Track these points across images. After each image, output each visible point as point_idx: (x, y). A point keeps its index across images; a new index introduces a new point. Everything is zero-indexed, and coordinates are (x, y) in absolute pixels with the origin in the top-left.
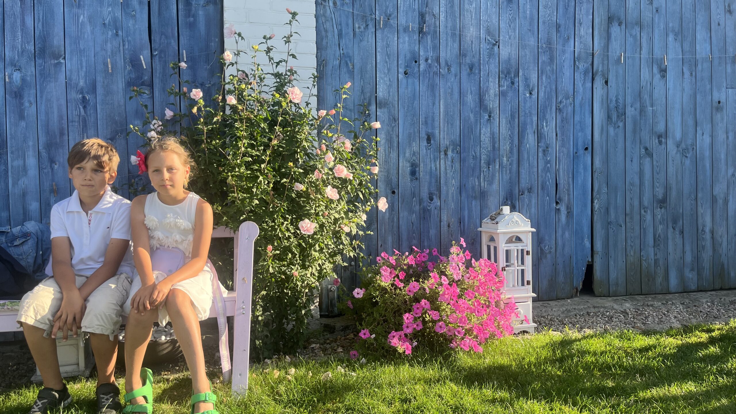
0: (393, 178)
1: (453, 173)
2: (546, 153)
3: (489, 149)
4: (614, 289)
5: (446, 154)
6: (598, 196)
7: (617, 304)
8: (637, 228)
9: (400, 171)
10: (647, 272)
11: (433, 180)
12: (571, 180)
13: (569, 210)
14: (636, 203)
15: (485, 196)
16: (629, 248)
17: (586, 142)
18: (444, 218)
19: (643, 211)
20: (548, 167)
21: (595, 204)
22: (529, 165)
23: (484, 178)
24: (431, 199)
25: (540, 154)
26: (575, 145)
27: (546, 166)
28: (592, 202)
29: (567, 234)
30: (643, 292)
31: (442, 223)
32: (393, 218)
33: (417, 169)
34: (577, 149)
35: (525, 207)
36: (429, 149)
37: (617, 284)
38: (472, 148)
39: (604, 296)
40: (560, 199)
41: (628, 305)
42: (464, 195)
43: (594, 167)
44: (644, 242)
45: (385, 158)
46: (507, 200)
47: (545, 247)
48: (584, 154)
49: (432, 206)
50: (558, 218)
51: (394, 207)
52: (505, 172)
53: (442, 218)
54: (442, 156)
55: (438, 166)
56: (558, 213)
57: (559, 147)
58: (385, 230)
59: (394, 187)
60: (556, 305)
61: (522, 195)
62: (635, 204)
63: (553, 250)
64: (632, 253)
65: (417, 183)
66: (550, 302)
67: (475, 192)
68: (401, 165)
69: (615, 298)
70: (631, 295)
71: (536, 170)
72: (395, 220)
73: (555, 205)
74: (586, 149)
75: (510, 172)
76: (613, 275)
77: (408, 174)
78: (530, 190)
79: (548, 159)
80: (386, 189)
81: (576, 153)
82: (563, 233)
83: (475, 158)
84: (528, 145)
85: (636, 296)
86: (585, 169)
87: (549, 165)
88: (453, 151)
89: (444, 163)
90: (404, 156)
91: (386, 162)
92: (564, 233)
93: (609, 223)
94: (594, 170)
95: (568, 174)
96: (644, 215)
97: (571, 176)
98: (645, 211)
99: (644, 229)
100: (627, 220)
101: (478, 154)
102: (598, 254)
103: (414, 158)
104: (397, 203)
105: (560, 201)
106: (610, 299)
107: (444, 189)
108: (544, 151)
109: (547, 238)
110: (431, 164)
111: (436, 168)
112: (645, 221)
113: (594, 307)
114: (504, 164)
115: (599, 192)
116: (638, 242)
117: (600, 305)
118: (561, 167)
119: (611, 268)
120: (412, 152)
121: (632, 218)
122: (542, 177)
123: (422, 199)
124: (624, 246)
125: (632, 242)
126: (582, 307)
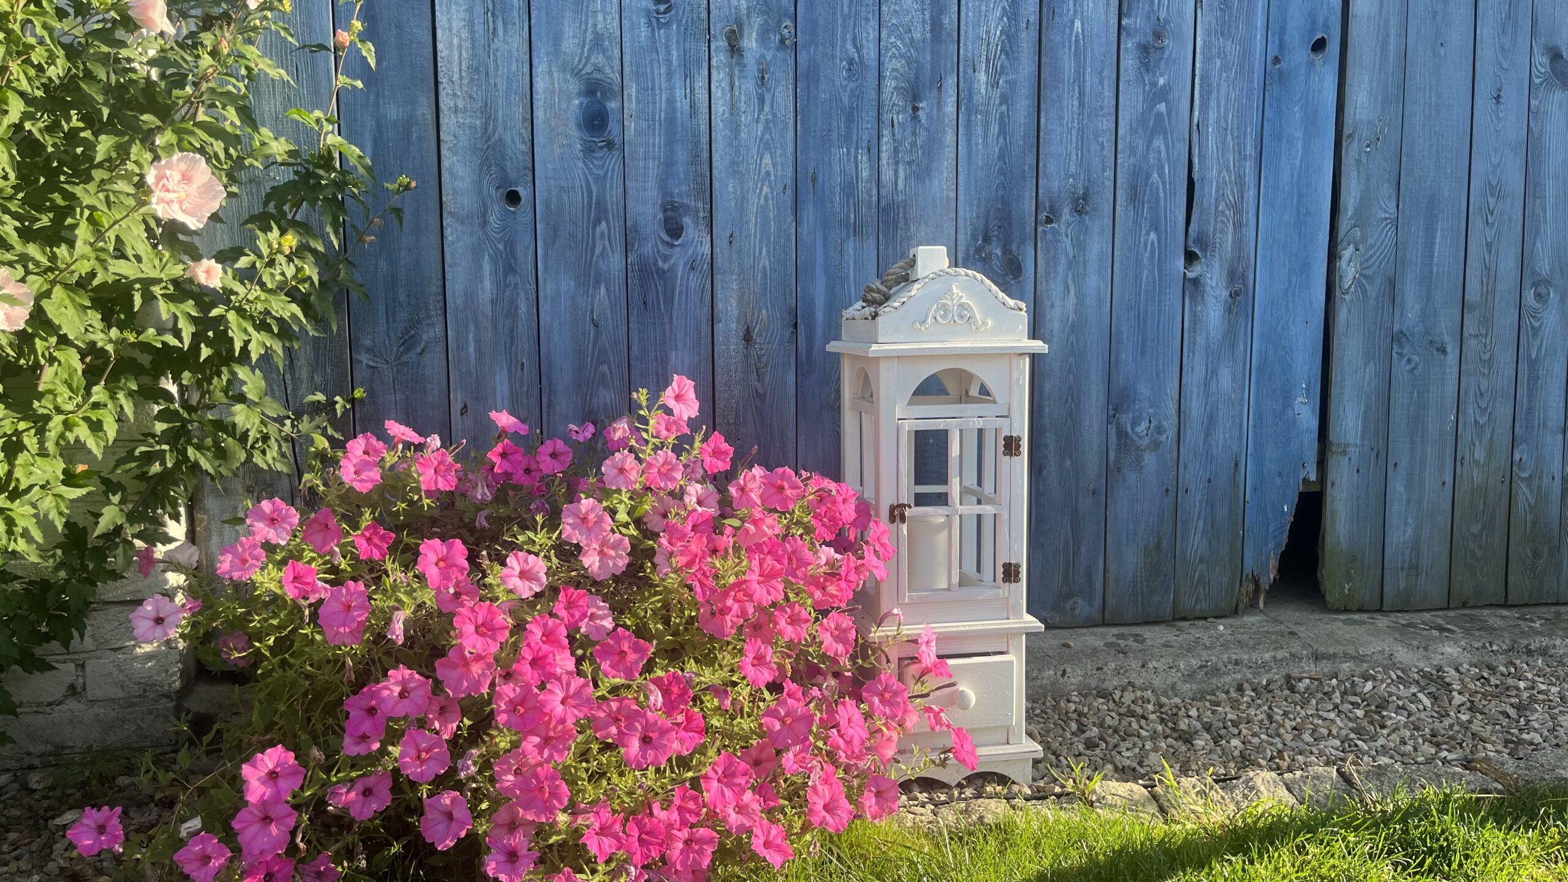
0: (508, 139)
1: (767, 128)
2: (1154, 56)
3: (917, 36)
4: (1403, 585)
5: (734, 49)
6: (1358, 233)
7: (1409, 646)
8: (1505, 358)
9: (539, 114)
10: (1534, 523)
11: (682, 155)
12: (1249, 168)
13: (1238, 286)
14: (1508, 264)
15: (896, 223)
16: (1467, 435)
17: (1320, 21)
18: (729, 306)
19: (1529, 296)
20: (1159, 115)
21: (1343, 264)
22: (1081, 104)
23: (896, 151)
24: (674, 230)
25: (1129, 62)
26: (1276, 27)
27: (1151, 108)
28: (1333, 256)
29: (1225, 378)
30: (1513, 598)
31: (719, 327)
32: (513, 302)
33: (612, 105)
34: (1282, 46)
35: (1061, 268)
36: (661, 26)
37: (1414, 568)
38: (844, 27)
39: (1360, 610)
40: (1203, 242)
41: (1451, 650)
42: (809, 214)
43: (1348, 119)
44: (1530, 410)
45: (474, 56)
46: (987, 239)
47: (1135, 423)
48: (1311, 64)
49: (678, 259)
50: (1194, 314)
51: (514, 256)
52: (979, 131)
53: (720, 305)
54: (720, 58)
55: (702, 95)
56: (1193, 298)
57: (1208, 33)
58: (478, 348)
59: (512, 175)
60: (1166, 645)
61: (1049, 221)
62: (1502, 266)
63: (1169, 435)
64: (1480, 454)
65: (613, 162)
66: (1147, 632)
67: (857, 206)
68: (540, 85)
69: (1403, 619)
70: (1464, 605)
71: (1108, 124)
72: (523, 307)
73: (1181, 262)
74: (1319, 46)
75: (1002, 131)
76: (1400, 535)
77: (572, 123)
78: (1082, 204)
79: (1161, 81)
80: (478, 184)
81: (1277, 60)
82: (1212, 373)
83: (854, 68)
84: (1078, 24)
85: (1486, 612)
86: (1311, 122)
87: (1162, 107)
88: (763, 38)
89: (725, 84)
90: (557, 51)
91: (477, 70)
92: (1215, 372)
93: (1398, 338)
94: (1347, 131)
95: (1240, 144)
96: (1536, 311)
97: (1250, 150)
98: (1538, 296)
99: (1533, 364)
100: (1470, 327)
101: (870, 52)
102: (1344, 453)
103: (599, 59)
104: (528, 239)
105: (1204, 249)
106: (1383, 622)
107: (726, 189)
108: (1144, 49)
109: (1144, 390)
110: (671, 88)
111: (692, 106)
112: (1535, 331)
113: (1317, 657)
114: (978, 99)
115: (1361, 218)
116: (1504, 411)
117: (1339, 649)
118: (1212, 115)
119: (1396, 508)
120: (589, 36)
121: (1487, 321)
122: (1133, 150)
123: (636, 228)
124: (1449, 427)
125: (1483, 411)
126: (1267, 656)
